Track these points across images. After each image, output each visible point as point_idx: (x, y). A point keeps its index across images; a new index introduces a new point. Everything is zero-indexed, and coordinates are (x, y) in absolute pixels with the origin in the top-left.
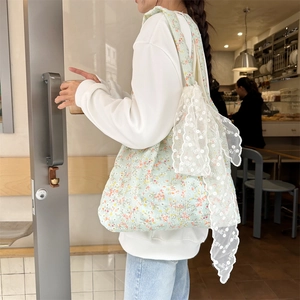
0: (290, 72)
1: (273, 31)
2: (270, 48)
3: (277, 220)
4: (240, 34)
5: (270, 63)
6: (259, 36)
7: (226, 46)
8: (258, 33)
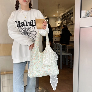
0: (71, 23)
1: (67, 11)
2: (66, 16)
3: (67, 64)
4: (58, 12)
5: (66, 20)
6: (63, 13)
7: (54, 16)
8: (63, 12)
